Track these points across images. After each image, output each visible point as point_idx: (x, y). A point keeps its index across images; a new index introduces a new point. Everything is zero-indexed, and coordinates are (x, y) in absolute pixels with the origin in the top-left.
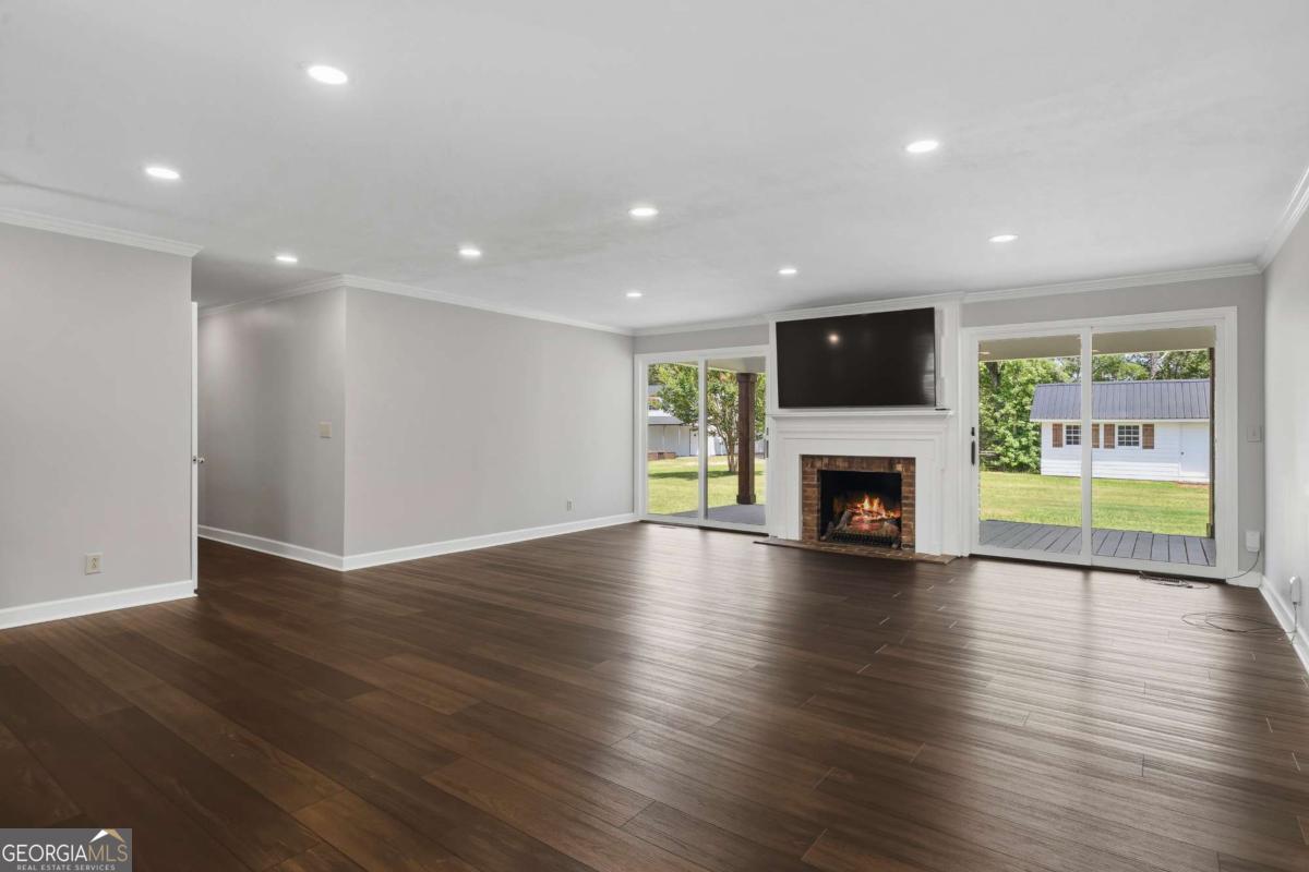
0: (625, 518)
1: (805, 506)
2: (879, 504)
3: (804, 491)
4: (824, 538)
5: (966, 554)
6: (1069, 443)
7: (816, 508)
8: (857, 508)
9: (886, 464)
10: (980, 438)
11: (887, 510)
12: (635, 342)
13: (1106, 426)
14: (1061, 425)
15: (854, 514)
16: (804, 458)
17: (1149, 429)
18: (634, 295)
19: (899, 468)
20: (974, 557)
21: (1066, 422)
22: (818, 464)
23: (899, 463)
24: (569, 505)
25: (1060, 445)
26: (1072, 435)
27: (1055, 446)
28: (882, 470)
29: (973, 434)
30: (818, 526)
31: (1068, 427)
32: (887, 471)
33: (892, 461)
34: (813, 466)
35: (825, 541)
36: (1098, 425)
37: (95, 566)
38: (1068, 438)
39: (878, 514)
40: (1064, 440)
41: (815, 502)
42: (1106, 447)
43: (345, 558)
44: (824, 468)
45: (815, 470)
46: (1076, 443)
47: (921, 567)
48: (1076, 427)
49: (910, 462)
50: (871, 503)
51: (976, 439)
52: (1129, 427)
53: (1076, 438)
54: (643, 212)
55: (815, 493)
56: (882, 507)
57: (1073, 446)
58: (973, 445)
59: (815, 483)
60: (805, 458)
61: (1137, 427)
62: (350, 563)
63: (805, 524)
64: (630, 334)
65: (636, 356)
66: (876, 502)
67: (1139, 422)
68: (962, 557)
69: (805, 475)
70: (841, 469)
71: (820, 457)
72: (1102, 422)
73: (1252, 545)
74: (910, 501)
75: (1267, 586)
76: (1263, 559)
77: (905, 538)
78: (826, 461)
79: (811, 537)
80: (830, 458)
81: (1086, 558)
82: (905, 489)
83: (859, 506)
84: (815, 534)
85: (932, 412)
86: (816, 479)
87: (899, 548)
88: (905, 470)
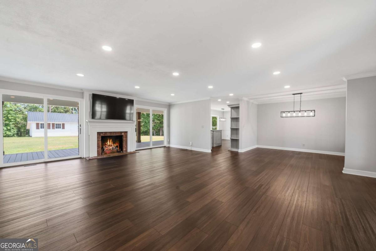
3: (97, 142)
6: (41, 128)
11: (114, 143)
13: (52, 124)
14: (39, 123)
17: (63, 125)
19: (123, 134)
21: (40, 122)
25: (39, 129)
26: (42, 126)
27: (37, 129)
29: (136, 126)
31: (41, 124)
32: (120, 135)
33: (121, 132)
36: (50, 123)
38: (41, 127)
40: (40, 127)
42: (52, 129)
46: (43, 128)
48: (43, 124)
49: (126, 132)
50: (110, 143)
52: (58, 124)
53: (43, 127)
55: (100, 142)
56: (112, 143)
57: (42, 129)
58: (136, 129)
60: (98, 133)
61: (60, 124)
67: (61, 123)
71: (102, 133)
72: (51, 123)
73: (168, 141)
74: (125, 141)
75: (172, 146)
76: (169, 142)
77: (124, 149)
78: (104, 133)
79: (99, 155)
80: (105, 132)
81: (151, 147)
82: (124, 139)
83: (107, 144)
84: (101, 154)
85: (131, 122)
86: (101, 139)
87: (123, 152)
88: (125, 134)
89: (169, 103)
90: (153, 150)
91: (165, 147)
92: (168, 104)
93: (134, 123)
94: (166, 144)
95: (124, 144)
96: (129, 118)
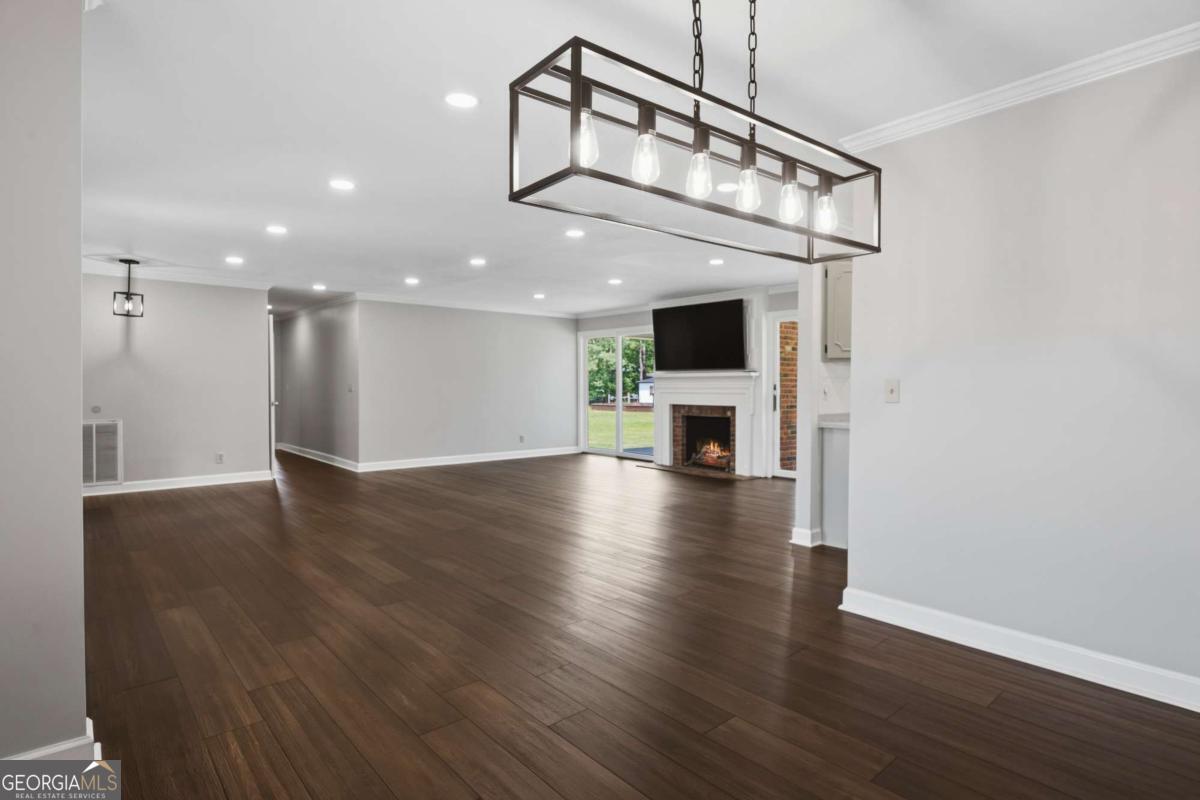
0: (571, 450)
1: (675, 441)
3: (674, 431)
4: (688, 465)
5: (770, 476)
7: (681, 443)
8: (707, 448)
9: (721, 411)
10: (782, 391)
12: (577, 323)
18: (539, 296)
19: (729, 414)
22: (682, 411)
23: (728, 410)
24: (522, 439)
28: (719, 416)
29: (775, 388)
30: (682, 455)
32: (723, 416)
33: (724, 409)
34: (678, 413)
37: (221, 459)
41: (680, 438)
43: (360, 465)
44: (686, 414)
45: (680, 415)
47: (738, 484)
51: (778, 393)
54: (478, 262)
55: (680, 432)
58: (775, 398)
59: (680, 424)
60: (675, 408)
62: (363, 467)
63: (675, 454)
64: (574, 317)
65: (579, 333)
68: (766, 478)
69: (674, 419)
70: (696, 414)
77: (732, 464)
78: (687, 409)
79: (678, 464)
80: (689, 406)
82: (732, 429)
84: (681, 461)
85: (745, 373)
86: (681, 422)
87: (729, 471)
95: (731, 447)
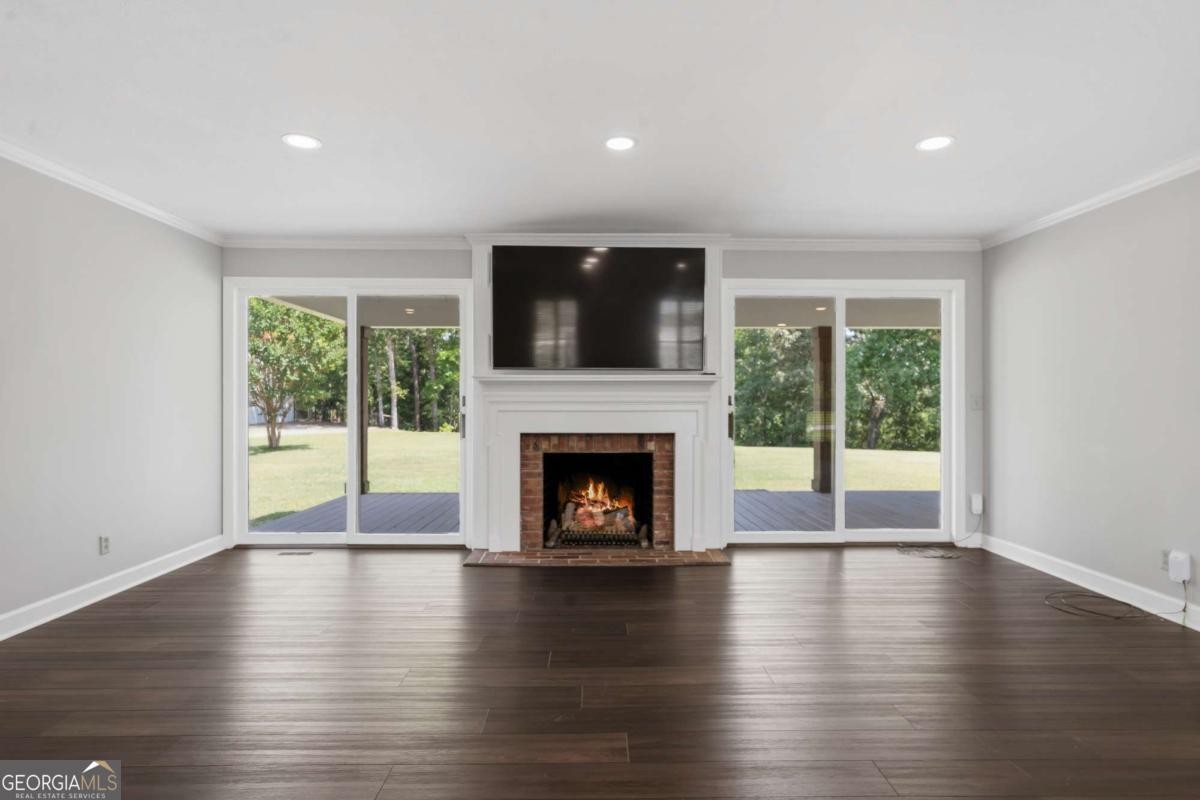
1: (525, 503)
2: (604, 490)
3: (524, 483)
4: (552, 544)
5: (723, 545)
7: (538, 503)
8: (581, 496)
9: (635, 442)
11: (612, 498)
15: (579, 505)
16: (524, 437)
19: (651, 446)
20: (732, 548)
22: (545, 446)
23: (651, 440)
28: (629, 451)
29: (730, 404)
30: (542, 526)
32: (637, 451)
33: (642, 438)
34: (536, 448)
35: (553, 548)
39: (604, 504)
41: (539, 496)
44: (552, 451)
45: (540, 454)
49: (669, 438)
50: (596, 490)
55: (537, 483)
56: (607, 495)
59: (538, 470)
60: (526, 438)
63: (525, 527)
66: (601, 487)
69: (525, 461)
70: (577, 451)
71: (547, 436)
73: (977, 507)
74: (664, 487)
75: (1004, 547)
76: (984, 520)
77: (658, 533)
78: (555, 441)
79: (533, 545)
80: (560, 436)
81: (840, 534)
82: (658, 473)
83: (583, 494)
84: (540, 540)
85: (696, 377)
86: (541, 466)
87: (651, 546)
88: (661, 448)
89: (982, 238)
90: (849, 556)
91: (949, 546)
92: (977, 247)
93: (714, 388)
94: (954, 527)
95: (656, 505)
96: (674, 354)
